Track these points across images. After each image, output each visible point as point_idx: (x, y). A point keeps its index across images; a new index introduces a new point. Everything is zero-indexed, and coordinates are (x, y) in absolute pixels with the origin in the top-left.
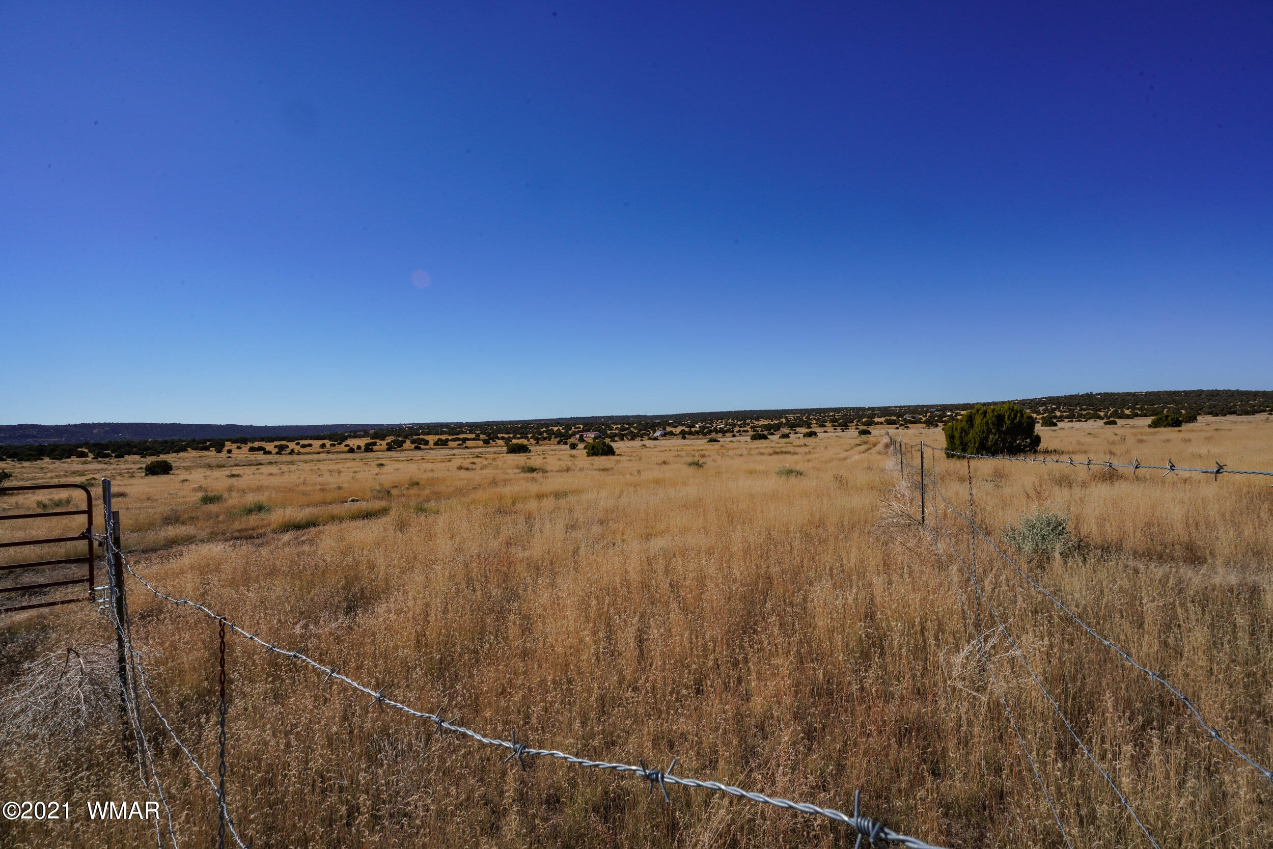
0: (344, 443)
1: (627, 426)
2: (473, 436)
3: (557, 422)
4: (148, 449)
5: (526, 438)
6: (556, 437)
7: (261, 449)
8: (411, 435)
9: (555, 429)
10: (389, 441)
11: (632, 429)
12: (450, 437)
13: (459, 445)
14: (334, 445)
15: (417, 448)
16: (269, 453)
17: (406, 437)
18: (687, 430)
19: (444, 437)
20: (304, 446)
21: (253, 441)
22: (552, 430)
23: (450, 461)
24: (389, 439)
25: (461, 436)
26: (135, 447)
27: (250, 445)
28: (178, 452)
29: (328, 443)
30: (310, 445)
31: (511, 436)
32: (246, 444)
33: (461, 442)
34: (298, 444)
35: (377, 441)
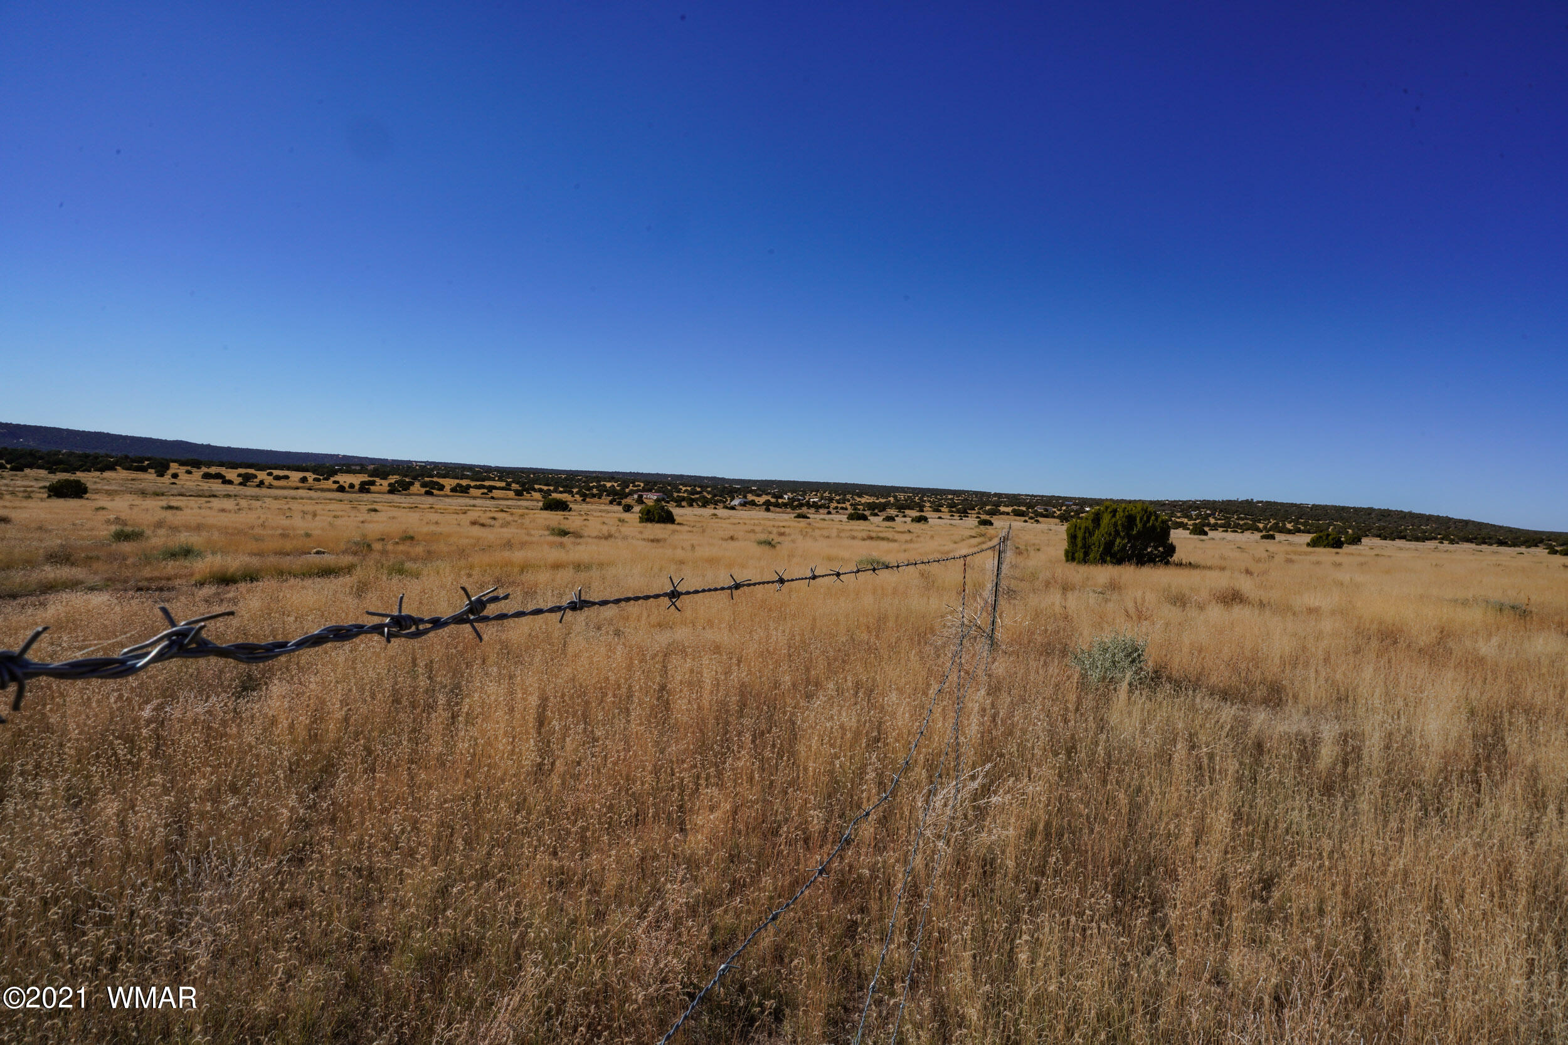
0: (332, 479)
1: (699, 489)
2: (503, 484)
3: (612, 476)
4: (59, 462)
5: (571, 492)
6: (608, 495)
7: (218, 476)
8: (423, 476)
9: (609, 485)
10: (393, 481)
11: (705, 493)
12: (473, 484)
13: (483, 494)
14: (319, 480)
15: (429, 493)
16: (230, 482)
17: (415, 478)
18: (773, 500)
19: (464, 482)
20: (277, 478)
21: (209, 465)
22: (605, 485)
23: (465, 513)
24: (393, 479)
25: (487, 483)
26: (42, 458)
27: (204, 470)
28: (102, 470)
29: (310, 476)
30: (287, 477)
31: (552, 488)
32: (199, 468)
33: (486, 491)
34: (270, 474)
35: (377, 479)
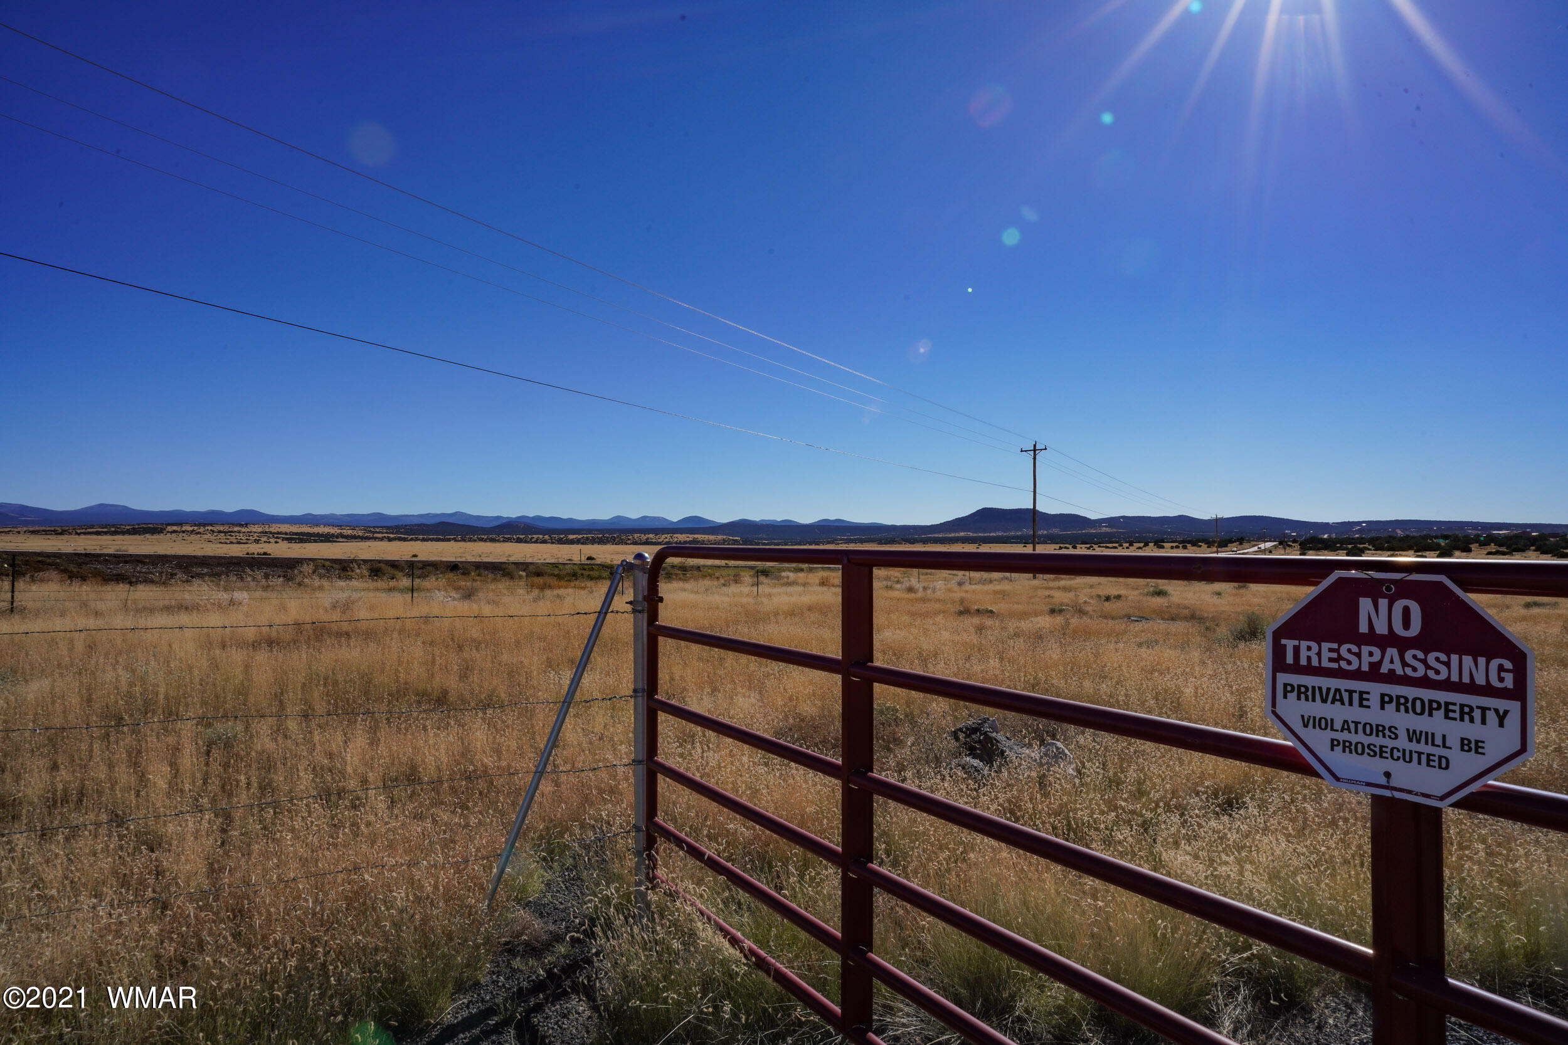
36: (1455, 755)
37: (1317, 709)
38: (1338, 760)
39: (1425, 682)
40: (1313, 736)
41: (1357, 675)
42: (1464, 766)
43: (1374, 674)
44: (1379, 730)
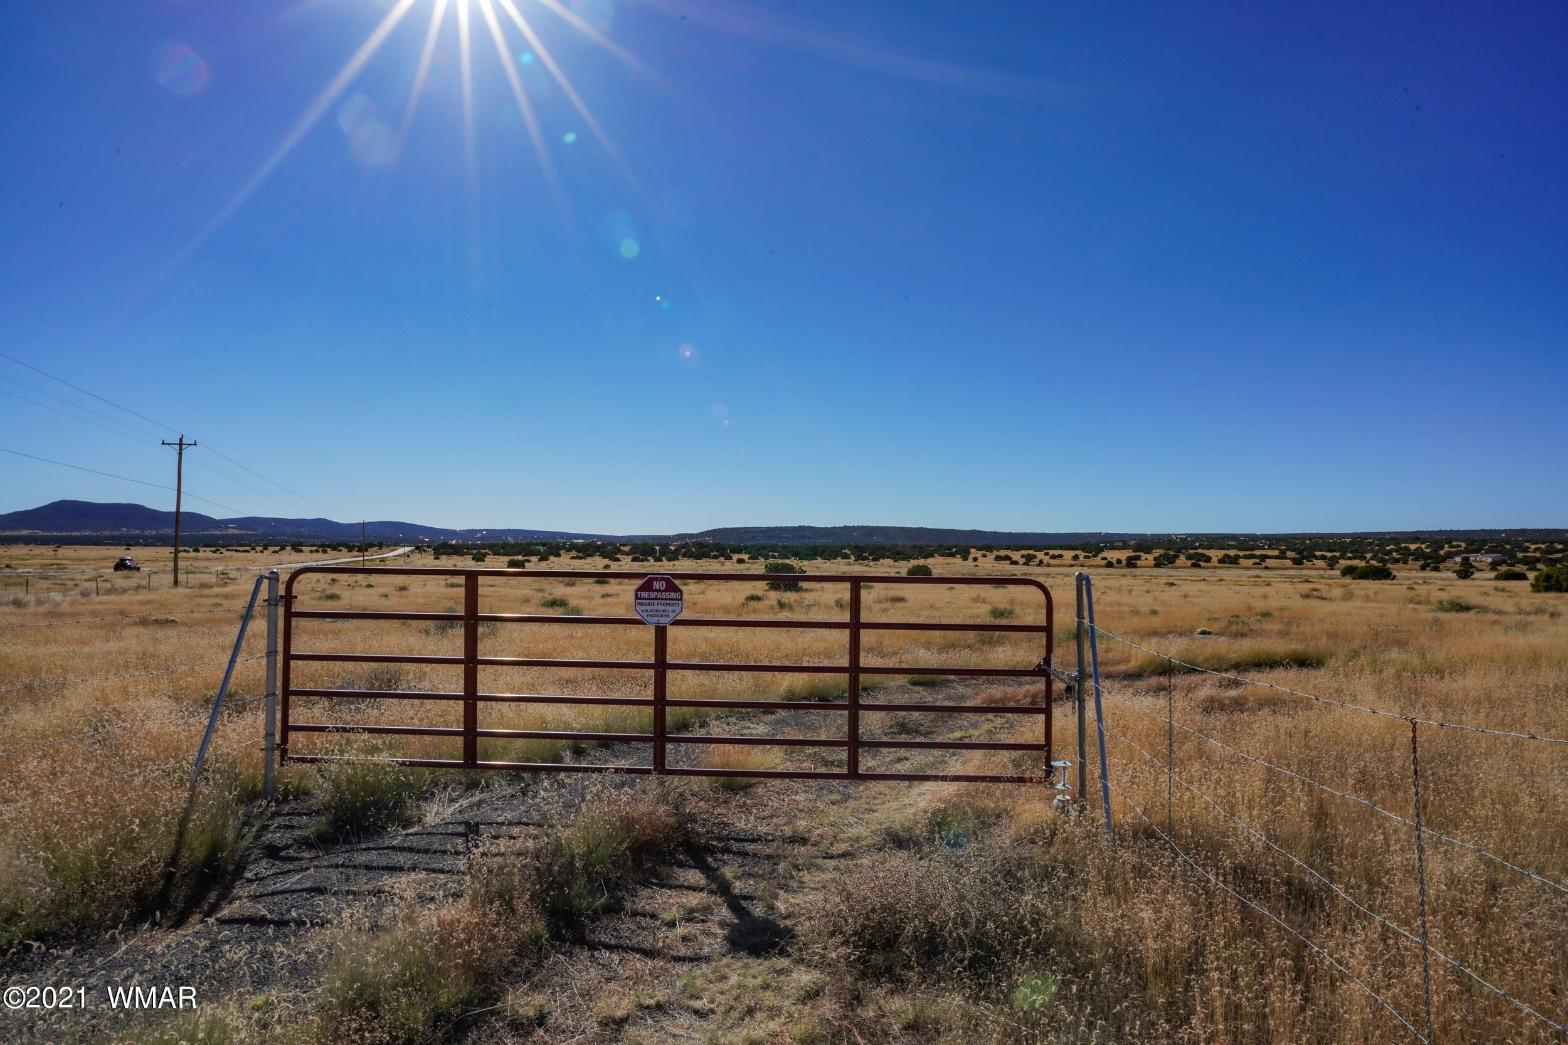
0: (1100, 556)
2: (1276, 553)
3: (1416, 537)
4: (899, 553)
6: (1417, 559)
7: (1007, 558)
8: (1186, 548)
9: (1413, 547)
10: (1157, 555)
12: (1242, 554)
13: (1255, 564)
14: (1088, 557)
15: (1196, 566)
16: (1016, 563)
17: (1179, 551)
19: (1232, 553)
20: (1053, 557)
21: (998, 549)
22: (1407, 548)
24: (1157, 553)
25: (1257, 552)
26: (889, 551)
27: (995, 553)
28: (925, 557)
29: (1081, 554)
30: (1061, 556)
31: (1337, 554)
32: (993, 552)
33: (1258, 561)
34: (1047, 554)
35: (1141, 554)
36: (670, 614)
37: (644, 608)
38: (649, 619)
39: (666, 599)
40: (645, 615)
41: (653, 599)
42: (672, 615)
43: (656, 598)
44: (657, 611)
